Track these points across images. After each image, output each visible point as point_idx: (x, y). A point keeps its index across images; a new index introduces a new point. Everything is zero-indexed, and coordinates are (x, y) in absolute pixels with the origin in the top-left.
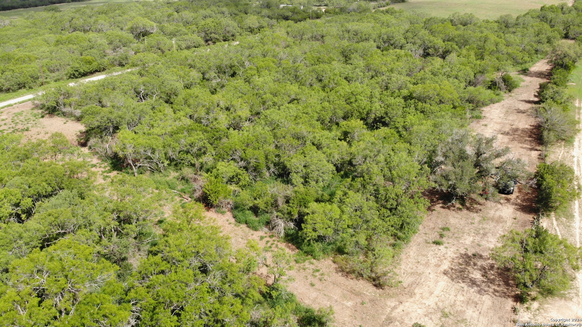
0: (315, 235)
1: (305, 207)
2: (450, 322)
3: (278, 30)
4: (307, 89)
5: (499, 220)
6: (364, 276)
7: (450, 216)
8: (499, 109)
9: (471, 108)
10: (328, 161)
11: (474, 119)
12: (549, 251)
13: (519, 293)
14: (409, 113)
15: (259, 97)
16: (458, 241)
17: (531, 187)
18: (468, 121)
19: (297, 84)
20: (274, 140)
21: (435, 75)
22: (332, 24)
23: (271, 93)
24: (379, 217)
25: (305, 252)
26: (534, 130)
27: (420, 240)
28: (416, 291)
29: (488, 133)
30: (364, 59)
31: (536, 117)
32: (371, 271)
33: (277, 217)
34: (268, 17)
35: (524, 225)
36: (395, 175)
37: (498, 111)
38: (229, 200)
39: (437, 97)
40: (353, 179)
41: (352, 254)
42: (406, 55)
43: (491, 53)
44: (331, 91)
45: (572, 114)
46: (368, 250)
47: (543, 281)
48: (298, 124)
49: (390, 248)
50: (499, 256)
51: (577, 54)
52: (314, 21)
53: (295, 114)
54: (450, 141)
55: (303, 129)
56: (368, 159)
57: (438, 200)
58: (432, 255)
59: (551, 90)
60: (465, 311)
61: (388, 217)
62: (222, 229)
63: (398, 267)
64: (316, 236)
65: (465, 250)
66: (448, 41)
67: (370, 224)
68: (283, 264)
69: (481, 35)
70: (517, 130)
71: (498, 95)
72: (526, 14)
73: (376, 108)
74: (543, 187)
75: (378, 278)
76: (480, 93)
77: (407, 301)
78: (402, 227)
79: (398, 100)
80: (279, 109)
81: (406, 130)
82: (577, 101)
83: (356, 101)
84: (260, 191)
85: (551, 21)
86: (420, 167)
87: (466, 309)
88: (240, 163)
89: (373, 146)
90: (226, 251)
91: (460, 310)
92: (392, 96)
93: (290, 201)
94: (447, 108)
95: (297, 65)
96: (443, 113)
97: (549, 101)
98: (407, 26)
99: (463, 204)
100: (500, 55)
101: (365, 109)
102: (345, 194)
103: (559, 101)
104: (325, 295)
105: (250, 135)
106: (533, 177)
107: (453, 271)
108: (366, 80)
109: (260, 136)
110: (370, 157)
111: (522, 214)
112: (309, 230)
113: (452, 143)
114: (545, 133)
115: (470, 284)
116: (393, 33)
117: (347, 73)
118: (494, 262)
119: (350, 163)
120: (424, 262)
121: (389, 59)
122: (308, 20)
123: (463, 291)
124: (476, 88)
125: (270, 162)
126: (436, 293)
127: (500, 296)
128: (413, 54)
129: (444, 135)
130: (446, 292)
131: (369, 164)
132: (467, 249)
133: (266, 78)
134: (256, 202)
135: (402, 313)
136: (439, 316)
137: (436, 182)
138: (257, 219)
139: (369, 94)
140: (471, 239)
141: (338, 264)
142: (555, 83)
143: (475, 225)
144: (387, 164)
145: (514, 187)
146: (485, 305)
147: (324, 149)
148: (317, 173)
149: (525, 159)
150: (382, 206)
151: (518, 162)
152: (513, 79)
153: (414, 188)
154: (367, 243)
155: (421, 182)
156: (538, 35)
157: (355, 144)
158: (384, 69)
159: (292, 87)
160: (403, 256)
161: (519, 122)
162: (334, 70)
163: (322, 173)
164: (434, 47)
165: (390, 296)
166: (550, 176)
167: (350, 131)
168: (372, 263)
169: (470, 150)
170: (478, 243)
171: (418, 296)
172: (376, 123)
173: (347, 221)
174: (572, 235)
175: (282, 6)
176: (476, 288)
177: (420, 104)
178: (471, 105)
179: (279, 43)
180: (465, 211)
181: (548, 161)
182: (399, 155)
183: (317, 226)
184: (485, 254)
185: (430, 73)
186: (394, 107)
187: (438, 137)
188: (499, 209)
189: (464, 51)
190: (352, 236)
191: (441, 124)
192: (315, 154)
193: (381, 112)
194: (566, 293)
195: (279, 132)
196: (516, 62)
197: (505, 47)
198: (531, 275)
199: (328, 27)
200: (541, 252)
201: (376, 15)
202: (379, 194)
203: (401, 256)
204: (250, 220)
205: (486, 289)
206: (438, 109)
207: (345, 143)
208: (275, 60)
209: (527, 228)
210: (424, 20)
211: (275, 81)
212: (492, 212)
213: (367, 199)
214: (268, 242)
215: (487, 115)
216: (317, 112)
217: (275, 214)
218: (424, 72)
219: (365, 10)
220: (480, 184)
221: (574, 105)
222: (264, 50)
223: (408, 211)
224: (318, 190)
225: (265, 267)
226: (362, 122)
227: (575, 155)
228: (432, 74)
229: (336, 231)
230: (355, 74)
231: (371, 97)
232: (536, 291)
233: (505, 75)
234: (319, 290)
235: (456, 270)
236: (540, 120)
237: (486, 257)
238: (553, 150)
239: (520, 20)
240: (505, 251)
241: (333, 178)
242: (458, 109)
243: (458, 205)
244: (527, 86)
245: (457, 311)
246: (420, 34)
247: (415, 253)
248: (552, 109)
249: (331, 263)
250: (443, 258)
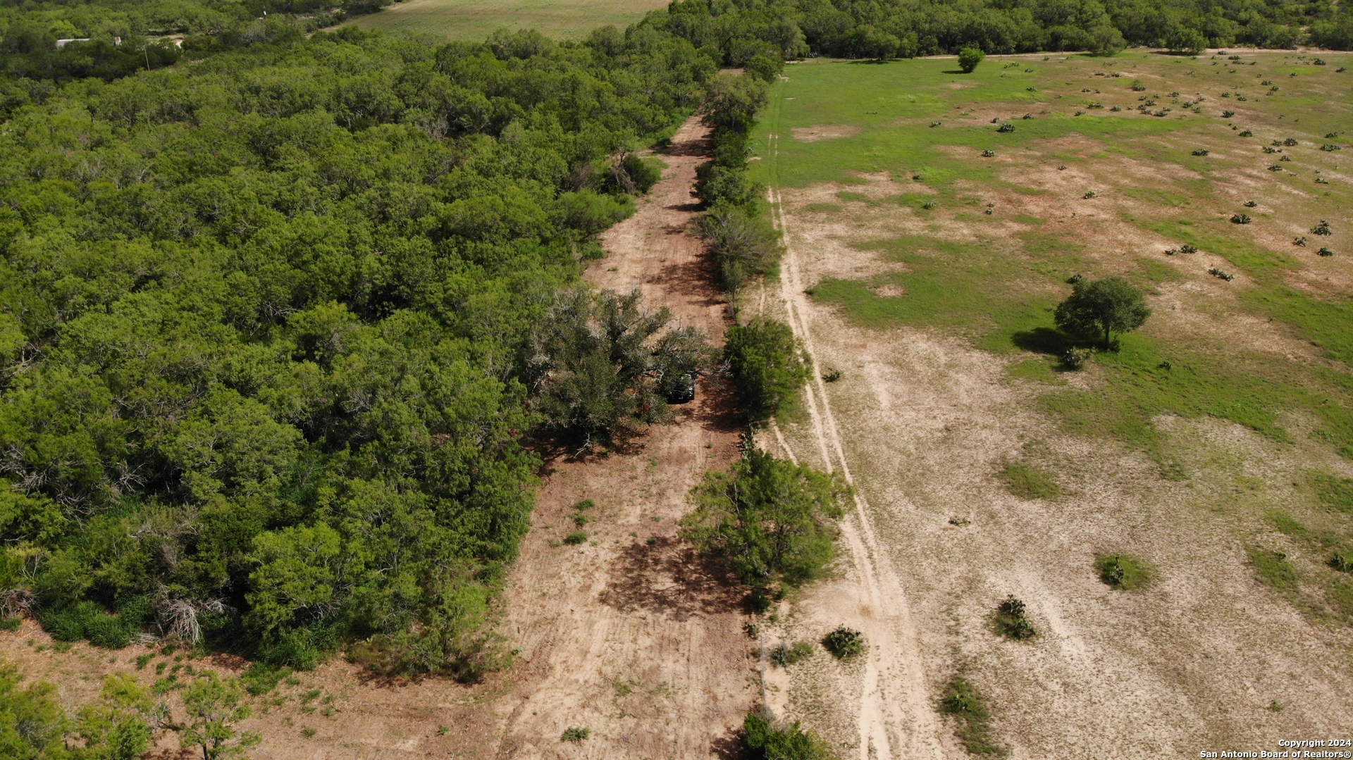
0: (285, 612)
1: (245, 550)
2: (636, 700)
3: (61, 105)
4: (176, 246)
5: (682, 457)
6: (431, 668)
7: (588, 476)
8: (633, 232)
9: (578, 238)
10: (279, 420)
11: (588, 262)
12: (781, 496)
13: (749, 592)
14: (451, 269)
15: (43, 288)
16: (614, 523)
17: (723, 377)
18: (578, 266)
19: (145, 238)
20: (112, 397)
21: (487, 175)
22: (208, 76)
23: (77, 273)
24: (437, 522)
25: (271, 661)
26: (706, 264)
27: (537, 544)
28: (552, 660)
29: (623, 287)
30: (312, 154)
31: (704, 238)
32: (444, 651)
33: (171, 596)
34: (29, 74)
35: (726, 456)
36: (454, 415)
37: (631, 237)
38: (19, 589)
39: (502, 224)
40: (355, 449)
41: (391, 627)
42: (411, 135)
43: (592, 114)
44: (243, 242)
45: (766, 219)
46: (428, 604)
47: (785, 555)
48: (172, 340)
49: (477, 585)
50: (695, 531)
51: (752, 96)
52: (157, 73)
53: (159, 317)
54: (552, 316)
55: (190, 351)
56: (381, 391)
57: (556, 447)
58: (568, 570)
59: (720, 179)
60: (659, 666)
61: (457, 515)
62: (20, 670)
63: (503, 620)
64: (291, 614)
65: (631, 538)
66: (497, 95)
67: (420, 545)
68: (220, 711)
69: (562, 77)
70: (672, 269)
71: (623, 202)
72: (643, 23)
73: (370, 268)
74: (744, 372)
75: (464, 661)
76: (588, 204)
77: (538, 690)
78: (493, 531)
79: (418, 241)
80: (109, 312)
81: (454, 309)
82: (770, 193)
83: (316, 257)
84: (106, 540)
85: (692, 34)
86: (502, 385)
87: (659, 662)
88: (28, 481)
89: (384, 359)
90: (51, 726)
91: (650, 669)
92: (401, 235)
93: (198, 547)
94: (530, 245)
95: (135, 187)
96: (524, 258)
97: (720, 201)
98: (398, 68)
99: (607, 443)
100: (611, 116)
101: (343, 273)
102: (343, 490)
103: (738, 198)
104: (346, 746)
105: (39, 397)
106: (721, 357)
107: (618, 590)
108: (329, 204)
109: (68, 395)
110: (385, 387)
111: (718, 433)
112: (267, 605)
113: (558, 321)
114: (726, 266)
115: (656, 605)
116: (368, 86)
117: (275, 193)
118: (690, 545)
119: (338, 411)
120: (556, 591)
121: (373, 149)
122: (142, 72)
123: (646, 625)
124: (578, 195)
125: (115, 458)
126: (594, 649)
127: (717, 612)
128: (427, 132)
129: (537, 306)
130: (614, 639)
131: (385, 405)
132: (634, 535)
133: (52, 235)
134: (100, 573)
135: (534, 719)
136: (611, 697)
137: (543, 411)
138: (115, 616)
139: (344, 235)
140: (638, 510)
141: (361, 662)
142: (724, 163)
143: (638, 481)
144: (428, 395)
145: (693, 385)
146: (694, 639)
147: (260, 392)
148: (256, 455)
149: (701, 325)
150: (438, 493)
151: (691, 335)
152: (646, 166)
153: (501, 436)
154: (420, 590)
155: (514, 419)
156: (673, 66)
157: (338, 362)
158: (367, 172)
159: (133, 246)
160: (509, 592)
161: (675, 252)
162: (240, 188)
163: (270, 452)
164: (470, 112)
165: (499, 693)
166: (750, 350)
167: (320, 332)
168: (443, 633)
169: (595, 329)
170: (652, 515)
171: (559, 670)
172: (380, 303)
173: (361, 554)
174: (814, 453)
175: (61, 43)
176: (668, 611)
177: (469, 244)
178: (575, 231)
179: (73, 138)
180: (615, 457)
181: (743, 319)
182: (452, 368)
183: (288, 587)
184: (671, 534)
185: (475, 172)
186: (414, 259)
187: (526, 312)
188: (675, 435)
189: (536, 116)
190: (382, 585)
191: (526, 283)
192: (239, 410)
193: (384, 276)
194: (832, 566)
195: (123, 375)
196: (644, 128)
197: (615, 97)
198: (762, 552)
199: (199, 83)
200: (769, 501)
201: (318, 47)
202: (424, 469)
203: (503, 594)
204: (94, 624)
205: (688, 605)
206: (512, 251)
207: (313, 366)
208: (69, 184)
209: (734, 460)
210: (434, 50)
211: (79, 239)
212: (665, 445)
213: (401, 489)
214: (160, 667)
215: (613, 248)
216: (218, 301)
217: (164, 589)
218: (462, 170)
219: (289, 36)
220: (631, 394)
221: (765, 200)
222: (32, 161)
223: (498, 488)
224: (269, 499)
225: (171, 734)
226: (343, 306)
227: (787, 299)
228: (479, 174)
229: (339, 587)
230: (298, 193)
231: (352, 243)
232: (779, 579)
233: (628, 158)
234: (330, 739)
235: (622, 586)
236: (710, 241)
237: (673, 540)
238: (747, 297)
239: (633, 37)
240: (704, 518)
241: (300, 458)
242: (552, 244)
243: (598, 449)
244: (674, 176)
245: (644, 673)
246: (432, 83)
247: (532, 576)
248: (729, 216)
249: (342, 665)
250: (591, 569)
